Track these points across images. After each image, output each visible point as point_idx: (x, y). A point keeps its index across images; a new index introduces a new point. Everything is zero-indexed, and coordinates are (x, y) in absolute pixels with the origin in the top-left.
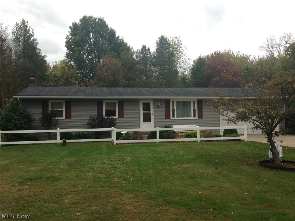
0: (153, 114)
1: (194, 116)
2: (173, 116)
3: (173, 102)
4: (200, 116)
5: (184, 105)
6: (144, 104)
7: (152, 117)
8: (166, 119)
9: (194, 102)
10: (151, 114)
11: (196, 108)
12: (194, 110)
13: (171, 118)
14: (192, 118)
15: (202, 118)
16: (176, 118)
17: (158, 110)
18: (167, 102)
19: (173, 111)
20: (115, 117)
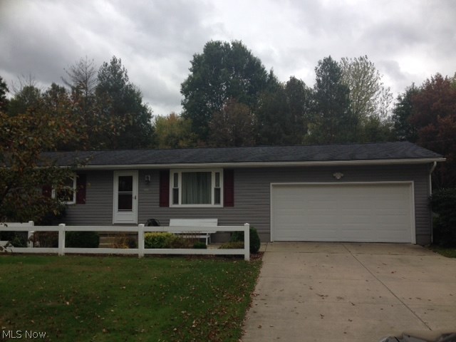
0: (137, 198)
1: (217, 201)
2: (176, 201)
3: (176, 175)
4: (229, 202)
5: (198, 181)
6: (121, 179)
7: (135, 203)
8: (161, 206)
9: (217, 175)
10: (134, 196)
11: (221, 186)
12: (217, 191)
13: (171, 205)
14: (213, 205)
15: (233, 206)
16: (180, 205)
17: (147, 189)
18: (164, 175)
19: (176, 191)
20: (69, 203)
